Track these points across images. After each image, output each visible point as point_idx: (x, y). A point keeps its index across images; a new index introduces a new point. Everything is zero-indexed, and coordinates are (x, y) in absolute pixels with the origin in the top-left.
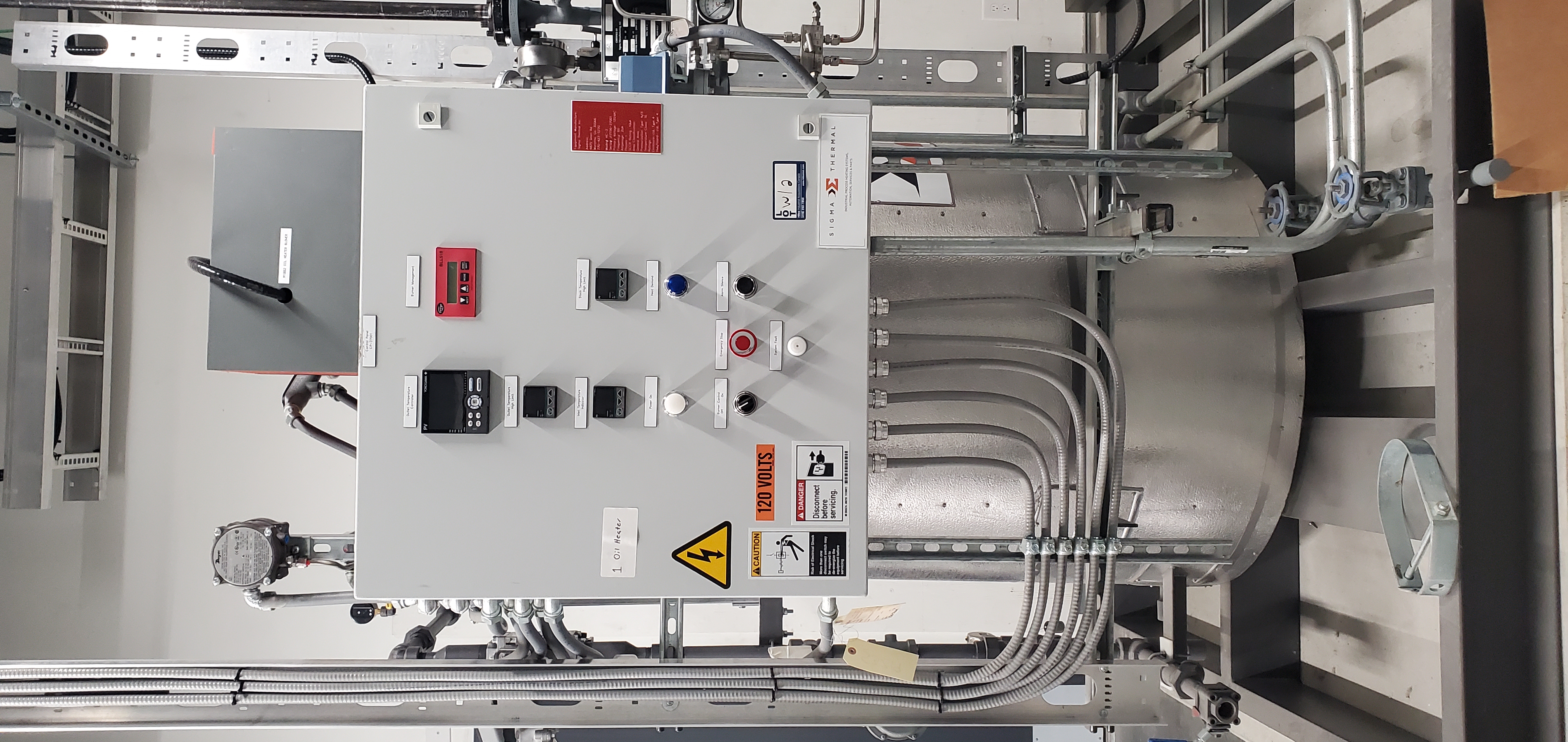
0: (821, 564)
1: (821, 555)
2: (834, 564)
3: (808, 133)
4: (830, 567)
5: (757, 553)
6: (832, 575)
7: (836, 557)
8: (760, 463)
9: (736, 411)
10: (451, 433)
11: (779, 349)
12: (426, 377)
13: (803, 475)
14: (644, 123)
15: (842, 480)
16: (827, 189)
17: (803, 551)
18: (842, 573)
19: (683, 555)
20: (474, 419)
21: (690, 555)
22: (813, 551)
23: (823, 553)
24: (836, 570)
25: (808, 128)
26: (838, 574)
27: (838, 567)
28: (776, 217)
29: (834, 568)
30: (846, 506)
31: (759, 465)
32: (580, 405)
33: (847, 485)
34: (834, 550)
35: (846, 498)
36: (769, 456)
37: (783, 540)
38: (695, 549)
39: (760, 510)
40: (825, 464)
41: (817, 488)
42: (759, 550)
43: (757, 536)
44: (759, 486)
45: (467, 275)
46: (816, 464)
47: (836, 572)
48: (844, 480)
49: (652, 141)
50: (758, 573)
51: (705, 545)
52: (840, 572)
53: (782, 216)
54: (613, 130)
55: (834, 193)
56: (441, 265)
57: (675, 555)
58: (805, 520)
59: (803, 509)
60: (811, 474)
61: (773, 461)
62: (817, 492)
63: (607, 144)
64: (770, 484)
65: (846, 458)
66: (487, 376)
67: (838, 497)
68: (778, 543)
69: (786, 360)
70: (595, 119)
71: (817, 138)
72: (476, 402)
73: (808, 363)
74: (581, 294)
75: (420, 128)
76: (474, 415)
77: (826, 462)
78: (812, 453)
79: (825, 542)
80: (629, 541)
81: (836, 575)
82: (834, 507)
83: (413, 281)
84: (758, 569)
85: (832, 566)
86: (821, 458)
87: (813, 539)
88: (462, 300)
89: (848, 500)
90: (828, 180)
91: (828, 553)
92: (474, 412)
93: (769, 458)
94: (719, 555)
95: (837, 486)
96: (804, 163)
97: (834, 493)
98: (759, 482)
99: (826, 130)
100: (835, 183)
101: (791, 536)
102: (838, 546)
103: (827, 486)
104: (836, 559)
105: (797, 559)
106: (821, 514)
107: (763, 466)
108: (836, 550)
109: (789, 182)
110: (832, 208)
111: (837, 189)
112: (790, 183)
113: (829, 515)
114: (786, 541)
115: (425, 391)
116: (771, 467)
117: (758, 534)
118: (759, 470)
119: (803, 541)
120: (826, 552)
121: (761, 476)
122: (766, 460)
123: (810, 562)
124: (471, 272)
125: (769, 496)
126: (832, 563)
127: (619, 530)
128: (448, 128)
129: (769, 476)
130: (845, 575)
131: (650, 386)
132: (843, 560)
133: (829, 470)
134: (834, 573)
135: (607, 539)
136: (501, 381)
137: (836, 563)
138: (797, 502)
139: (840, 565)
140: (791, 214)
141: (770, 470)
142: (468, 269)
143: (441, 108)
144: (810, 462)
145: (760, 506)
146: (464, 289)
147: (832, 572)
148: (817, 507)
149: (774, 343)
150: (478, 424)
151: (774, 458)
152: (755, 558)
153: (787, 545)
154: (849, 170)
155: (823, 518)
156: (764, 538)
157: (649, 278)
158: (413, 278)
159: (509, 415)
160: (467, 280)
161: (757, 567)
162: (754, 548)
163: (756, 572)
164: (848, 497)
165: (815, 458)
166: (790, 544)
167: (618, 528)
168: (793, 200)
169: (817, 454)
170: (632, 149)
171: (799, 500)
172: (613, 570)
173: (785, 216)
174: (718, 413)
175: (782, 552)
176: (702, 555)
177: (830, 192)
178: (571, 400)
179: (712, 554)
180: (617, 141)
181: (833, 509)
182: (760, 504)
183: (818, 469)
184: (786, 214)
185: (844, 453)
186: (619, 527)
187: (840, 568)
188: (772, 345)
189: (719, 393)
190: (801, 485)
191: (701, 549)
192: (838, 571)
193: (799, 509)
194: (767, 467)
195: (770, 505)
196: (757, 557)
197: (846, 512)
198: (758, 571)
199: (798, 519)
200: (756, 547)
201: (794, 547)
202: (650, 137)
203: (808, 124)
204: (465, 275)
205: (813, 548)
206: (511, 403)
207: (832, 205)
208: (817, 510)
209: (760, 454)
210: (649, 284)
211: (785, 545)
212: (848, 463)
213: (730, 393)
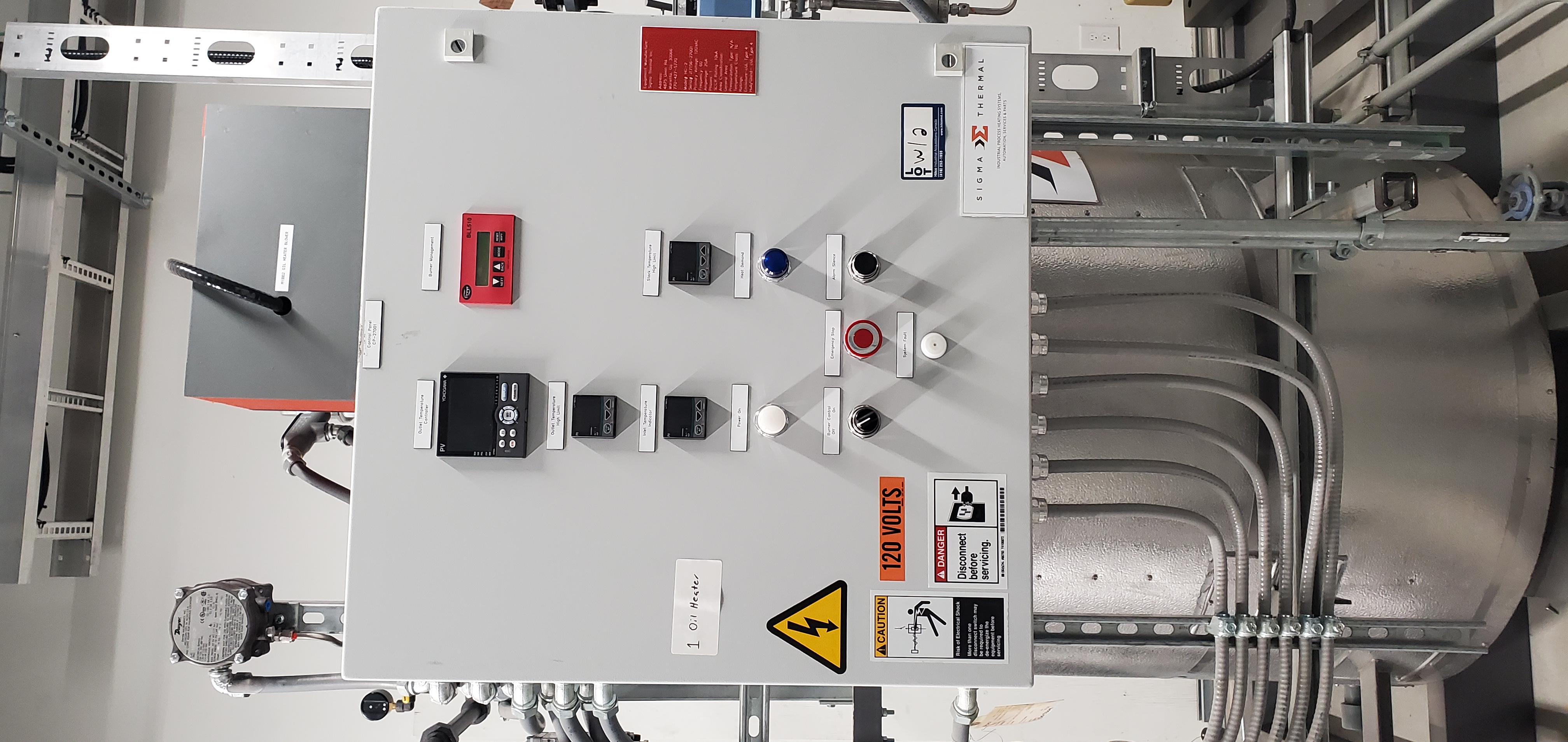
0: (969, 641)
1: (970, 630)
2: (987, 643)
3: (949, 66)
4: (981, 646)
5: (882, 625)
6: (984, 657)
7: (990, 632)
8: (884, 502)
9: (853, 432)
10: (476, 456)
11: (910, 350)
12: (445, 382)
13: (944, 519)
14: (734, 55)
15: (997, 527)
16: (973, 140)
17: (945, 623)
18: (999, 655)
19: (782, 626)
20: (507, 438)
21: (791, 626)
22: (958, 624)
23: (973, 627)
24: (990, 650)
25: (947, 61)
26: (993, 655)
27: (993, 646)
28: (905, 176)
29: (987, 648)
30: (1003, 563)
31: (884, 505)
32: (647, 421)
33: (1004, 534)
34: (987, 623)
35: (1003, 552)
36: (897, 493)
37: (917, 608)
38: (798, 618)
39: (885, 567)
40: (973, 505)
41: (963, 538)
42: (884, 621)
43: (881, 602)
44: (884, 534)
45: (503, 249)
46: (961, 505)
47: (990, 654)
48: (999, 527)
49: (744, 79)
50: (884, 653)
51: (814, 612)
52: (996, 654)
53: (914, 175)
54: (694, 64)
55: (983, 144)
56: (469, 236)
57: (771, 625)
58: (947, 582)
59: (943, 566)
60: (954, 518)
61: (903, 500)
62: (963, 543)
63: (686, 83)
64: (898, 531)
65: (1002, 497)
66: (525, 382)
67: (992, 551)
68: (910, 612)
69: (918, 365)
70: (671, 50)
71: (960, 73)
72: (509, 415)
73: (948, 369)
74: (649, 276)
75: (446, 60)
76: (507, 433)
77: (975, 501)
78: (955, 489)
79: (975, 612)
80: (709, 606)
81: (990, 657)
82: (987, 564)
83: (432, 257)
84: (884, 647)
85: (984, 645)
86: (967, 497)
87: (958, 608)
88: (495, 281)
89: (1005, 555)
90: (974, 128)
91: (978, 627)
92: (507, 428)
93: (897, 496)
94: (830, 627)
95: (990, 535)
96: (943, 106)
97: (986, 545)
98: (884, 527)
99: (971, 63)
100: (983, 132)
101: (929, 603)
102: (993, 618)
103: (976, 535)
104: (990, 635)
105: (937, 635)
106: (969, 573)
107: (888, 507)
108: (990, 623)
109: (923, 130)
110: (980, 164)
111: (987, 141)
112: (924, 133)
113: (980, 575)
114: (921, 610)
115: (444, 400)
116: (899, 507)
117: (884, 600)
118: (884, 511)
119: (945, 610)
120: (976, 625)
121: (886, 520)
122: (893, 498)
123: (955, 639)
124: (508, 246)
125: (897, 547)
126: (984, 641)
127: (696, 590)
128: (482, 61)
129: (897, 520)
130: (1002, 657)
131: (739, 395)
132: (999, 637)
133: (979, 513)
134: (987, 654)
135: (682, 602)
136: (543, 388)
137: (990, 640)
138: (936, 556)
139: (996, 644)
140: (925, 172)
141: (899, 511)
142: (504, 241)
143: (474, 36)
144: (952, 501)
145: (886, 560)
146: (498, 267)
147: (984, 653)
148: (963, 563)
149: (903, 339)
150: (512, 444)
151: (903, 495)
152: (879, 632)
153: (923, 615)
154: (1002, 115)
155: (972, 578)
156: (891, 603)
157: (738, 256)
158: (432, 253)
159: (553, 433)
160: (503, 255)
161: (882, 644)
162: (879, 618)
163: (880, 652)
164: (1005, 550)
165: (959, 496)
166: (928, 613)
167: (695, 588)
168: (928, 154)
169: (962, 491)
170: (719, 88)
171: (939, 553)
172: (688, 645)
173: (918, 174)
174: (829, 434)
175: (916, 624)
176: (808, 627)
177: (977, 144)
178: (635, 414)
179: (822, 625)
180: (698, 78)
181: (985, 567)
182: (885, 557)
183: (964, 512)
184: (918, 172)
185: (999, 491)
186: (696, 586)
187: (996, 648)
188: (901, 344)
189: (829, 408)
190: (940, 532)
191: (806, 619)
192: (993, 652)
193: (939, 566)
194: (895, 507)
195: (899, 560)
196: (883, 631)
197: (1003, 571)
198: (883, 650)
199: (938, 580)
200: (880, 616)
201: (932, 617)
202: (741, 73)
203: (949, 55)
204: (499, 249)
205: (958, 619)
206: (556, 418)
207: (980, 160)
208: (963, 568)
209: (885, 490)
210: (738, 263)
211: (919, 615)
212: (1005, 504)
213: (844, 406)
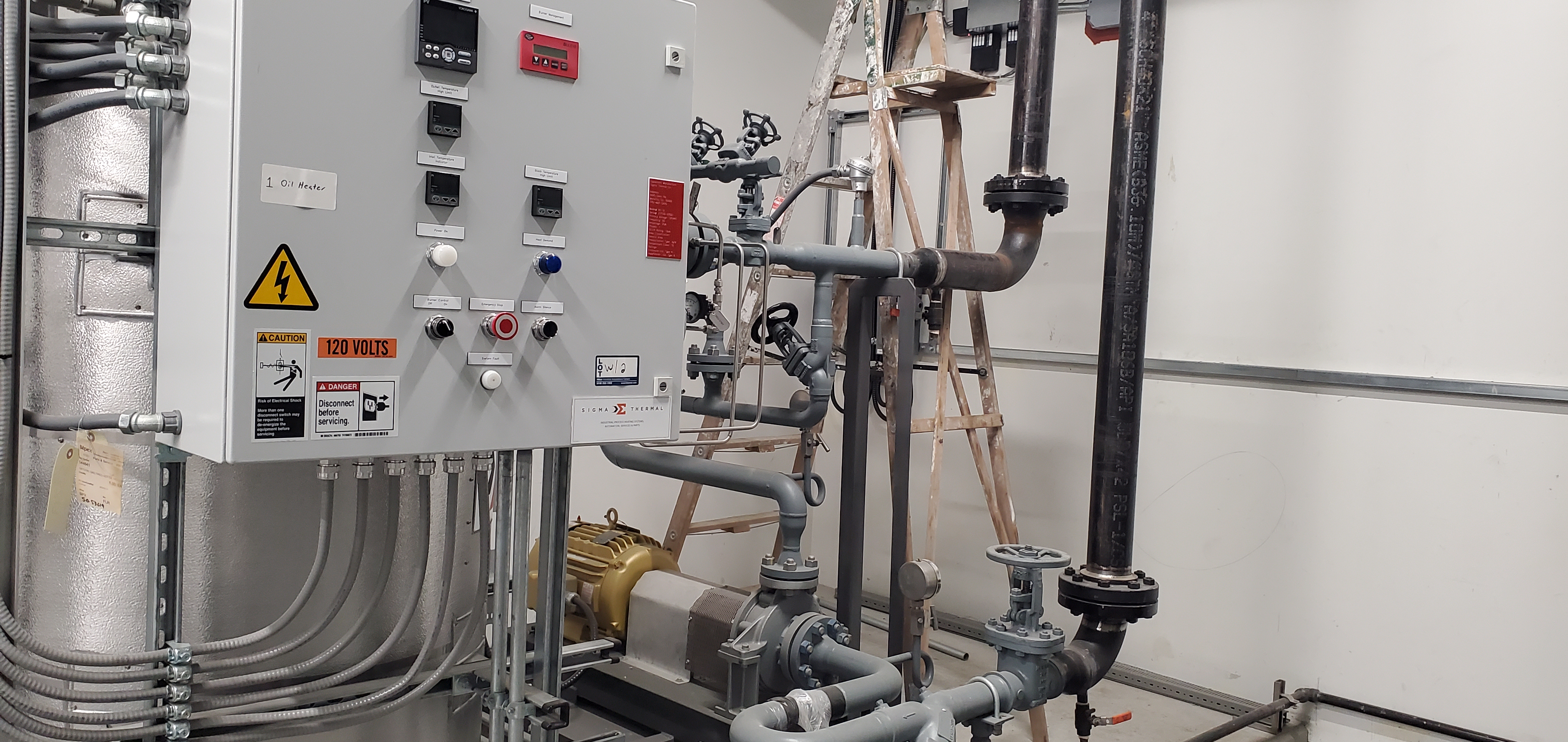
0: (270, 410)
1: (279, 410)
2: (269, 425)
3: (660, 387)
4: (266, 420)
5: (283, 339)
6: (257, 423)
7: (277, 427)
8: (378, 342)
9: (432, 319)
10: (420, 26)
11: (488, 362)
12: (472, 11)
13: (365, 389)
14: (668, 244)
15: (359, 431)
16: (618, 405)
17: (284, 390)
18: (258, 435)
19: (283, 256)
20: (432, 51)
21: (283, 264)
22: (284, 401)
23: (281, 413)
24: (262, 427)
25: (663, 386)
26: (258, 430)
27: (266, 430)
28: (598, 358)
29: (264, 425)
30: (331, 436)
31: (376, 341)
32: (440, 159)
33: (353, 436)
34: (285, 424)
35: (340, 435)
36: (385, 352)
37: (297, 367)
38: (289, 270)
39: (329, 342)
40: (375, 411)
41: (350, 404)
42: (286, 341)
43: (302, 338)
44: (354, 341)
45: (556, 67)
46: (376, 402)
47: (260, 427)
49: (655, 249)
50: (261, 340)
51: (294, 282)
52: (259, 432)
53: (598, 364)
54: (664, 216)
55: (615, 411)
56: (565, 45)
57: (283, 247)
58: (317, 391)
59: (329, 389)
60: (366, 396)
61: (379, 357)
62: (347, 404)
63: (654, 209)
64: (356, 353)
65: (381, 434)
66: (470, 70)
67: (341, 427)
68: (294, 362)
69: (475, 368)
70: (671, 201)
71: (656, 394)
72: (448, 55)
73: (473, 392)
74: (539, 171)
75: (667, 46)
76: (436, 52)
77: (378, 412)
78: (387, 398)
79: (293, 414)
80: (301, 198)
81: (257, 427)
82: (330, 423)
83: (552, 15)
84: (265, 340)
85: (267, 422)
86: (381, 407)
87: (297, 401)
88: (536, 59)
89: (338, 437)
90: (624, 405)
91: (282, 417)
92: (439, 53)
93: (382, 352)
94: (282, 296)
95: (353, 426)
96: (637, 384)
97: (345, 422)
98: (359, 341)
99: (661, 402)
100: (622, 411)
101: (301, 377)
102: (289, 429)
103: (353, 414)
104: (275, 427)
105: (275, 384)
106: (323, 409)
107: (374, 345)
108: (285, 427)
109: (624, 370)
110: (604, 410)
111: (618, 414)
113: (323, 418)
114: (295, 371)
115: (460, 8)
116: (374, 354)
117: (303, 340)
118: (371, 342)
120: (283, 415)
121: (365, 343)
122: (381, 349)
123: (272, 398)
124: (558, 72)
125: (344, 352)
126: (270, 422)
127: (313, 188)
128: (666, 71)
129: (364, 352)
130: (257, 437)
131: (456, 232)
132: (273, 434)
133: (369, 416)
134: (259, 425)
135: (304, 175)
136: (463, 84)
137: (270, 427)
138: (337, 383)
139: (267, 432)
140: (600, 372)
141: (371, 353)
142: (562, 69)
143: (680, 68)
144: (378, 395)
145: (334, 343)
146: (546, 62)
147: (260, 422)
148: (331, 404)
149: (494, 357)
150: (428, 55)
151: (383, 357)
152: (277, 336)
153: (291, 372)
154: (631, 424)
155: (320, 411)
156: (300, 346)
157: (552, 237)
158: (554, 16)
159: (432, 86)
160: (553, 67)
161: (268, 339)
162: (288, 336)
163: (262, 337)
164: (342, 437)
165: (382, 401)
166: (292, 376)
167: (315, 187)
168: (610, 374)
169: (386, 402)
170: (651, 232)
171: (339, 385)
172: (270, 178)
173: (598, 367)
174: (428, 300)
175: (284, 366)
176: (283, 278)
177: (616, 407)
178: (445, 150)
179: (284, 289)
180: (656, 218)
181: (328, 421)
182: (336, 342)
183: (370, 404)
184: (600, 368)
185: (386, 431)
187: (264, 432)
188: (492, 355)
189: (447, 301)
190: (355, 386)
191: (289, 276)
192: (261, 430)
193: (330, 385)
194: (374, 350)
195: (334, 353)
196: (279, 339)
197: (325, 436)
198: (263, 339)
199: (319, 384)
200: (290, 337)
201: (289, 380)
202: (659, 248)
203: (666, 387)
204: (553, 64)
205: (287, 401)
206: (443, 90)
207: (606, 410)
208: (327, 404)
209: (387, 343)
210: (546, 237)
211: (291, 369)
212: (376, 436)
213: (449, 312)
